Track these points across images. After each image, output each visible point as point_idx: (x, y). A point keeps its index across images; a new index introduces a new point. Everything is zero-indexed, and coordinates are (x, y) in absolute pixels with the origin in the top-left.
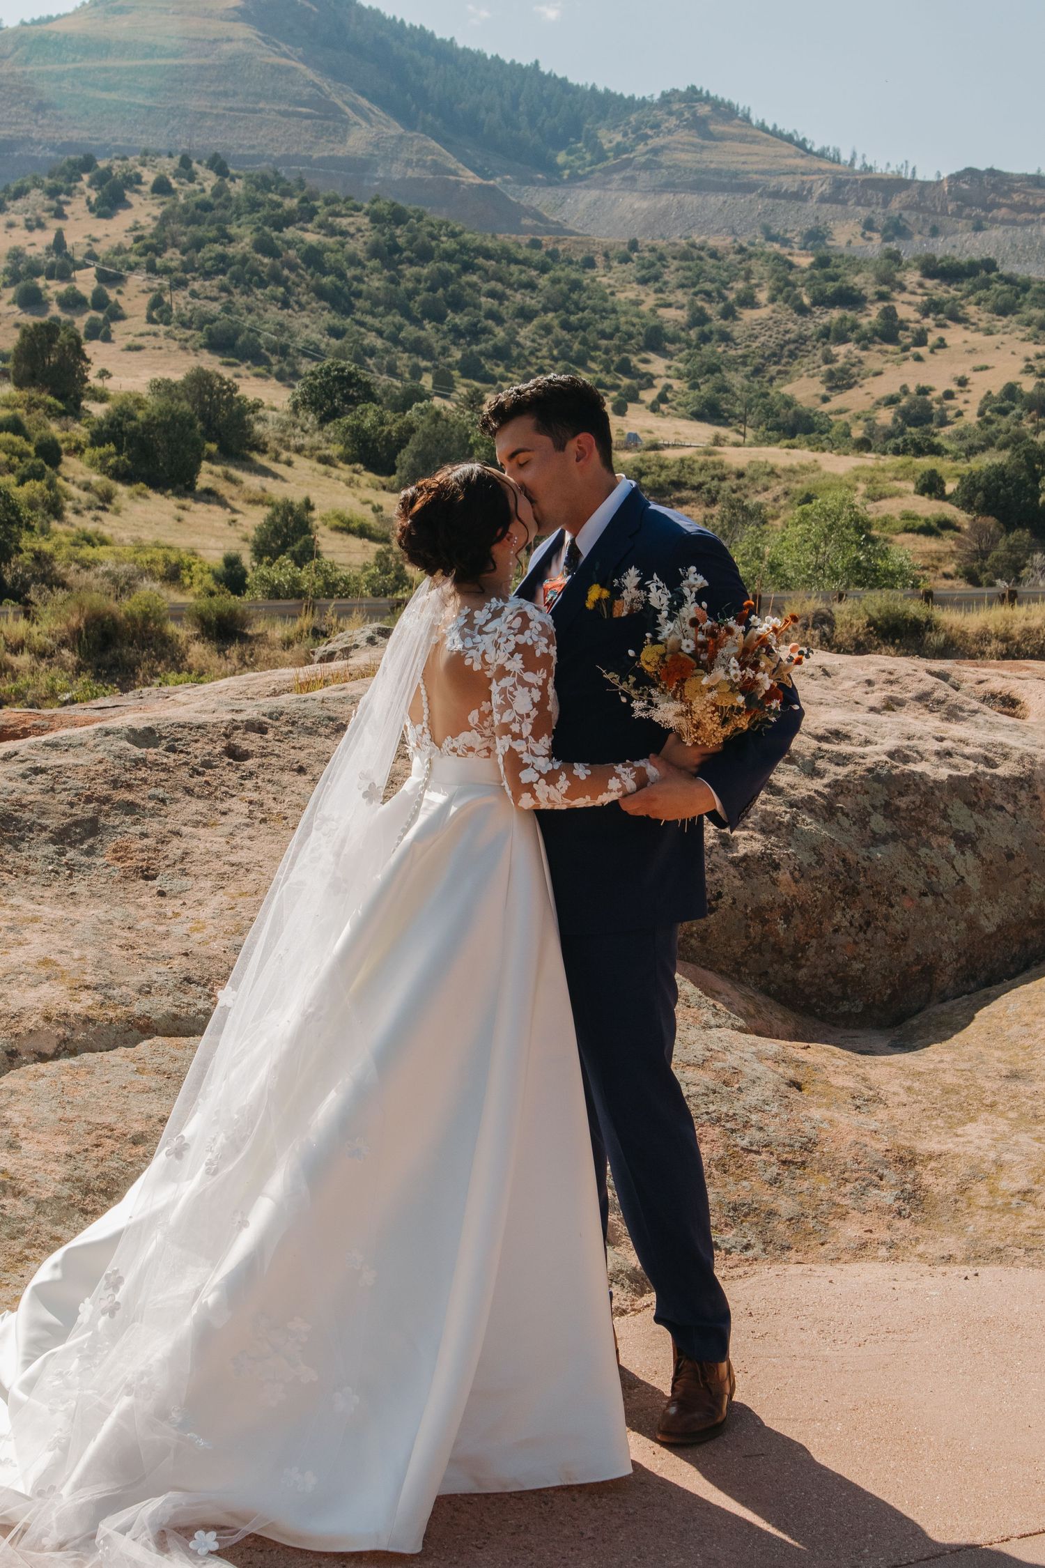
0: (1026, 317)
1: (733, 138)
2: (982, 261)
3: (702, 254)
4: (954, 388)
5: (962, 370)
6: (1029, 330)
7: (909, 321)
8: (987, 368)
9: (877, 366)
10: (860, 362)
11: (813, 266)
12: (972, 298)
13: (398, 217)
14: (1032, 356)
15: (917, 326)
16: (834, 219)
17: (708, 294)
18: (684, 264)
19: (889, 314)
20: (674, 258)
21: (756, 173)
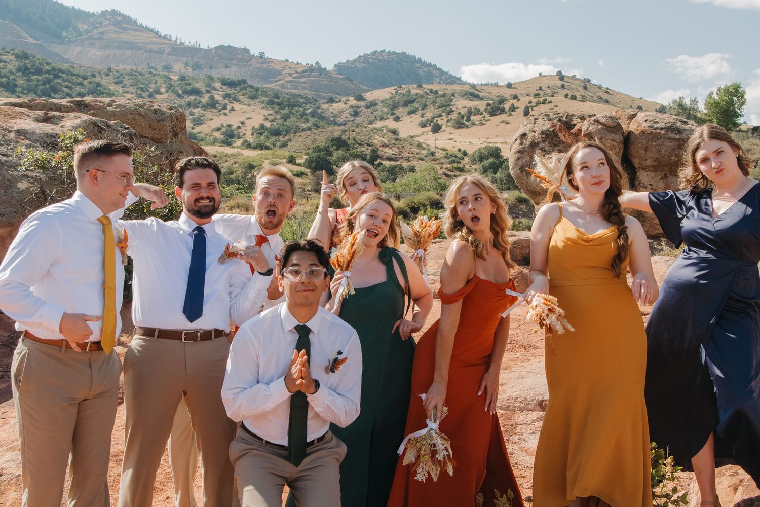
0: (262, 100)
1: (131, 30)
2: (242, 80)
3: (137, 73)
4: (240, 125)
5: (242, 119)
6: (263, 105)
7: (219, 101)
8: (251, 118)
9: (210, 117)
10: (204, 115)
11: (179, 79)
12: (240, 93)
13: (25, 56)
14: (266, 114)
15: (223, 103)
16: (173, 61)
17: (142, 89)
18: (131, 77)
19: (212, 98)
20: (126, 75)
21: (141, 43)
